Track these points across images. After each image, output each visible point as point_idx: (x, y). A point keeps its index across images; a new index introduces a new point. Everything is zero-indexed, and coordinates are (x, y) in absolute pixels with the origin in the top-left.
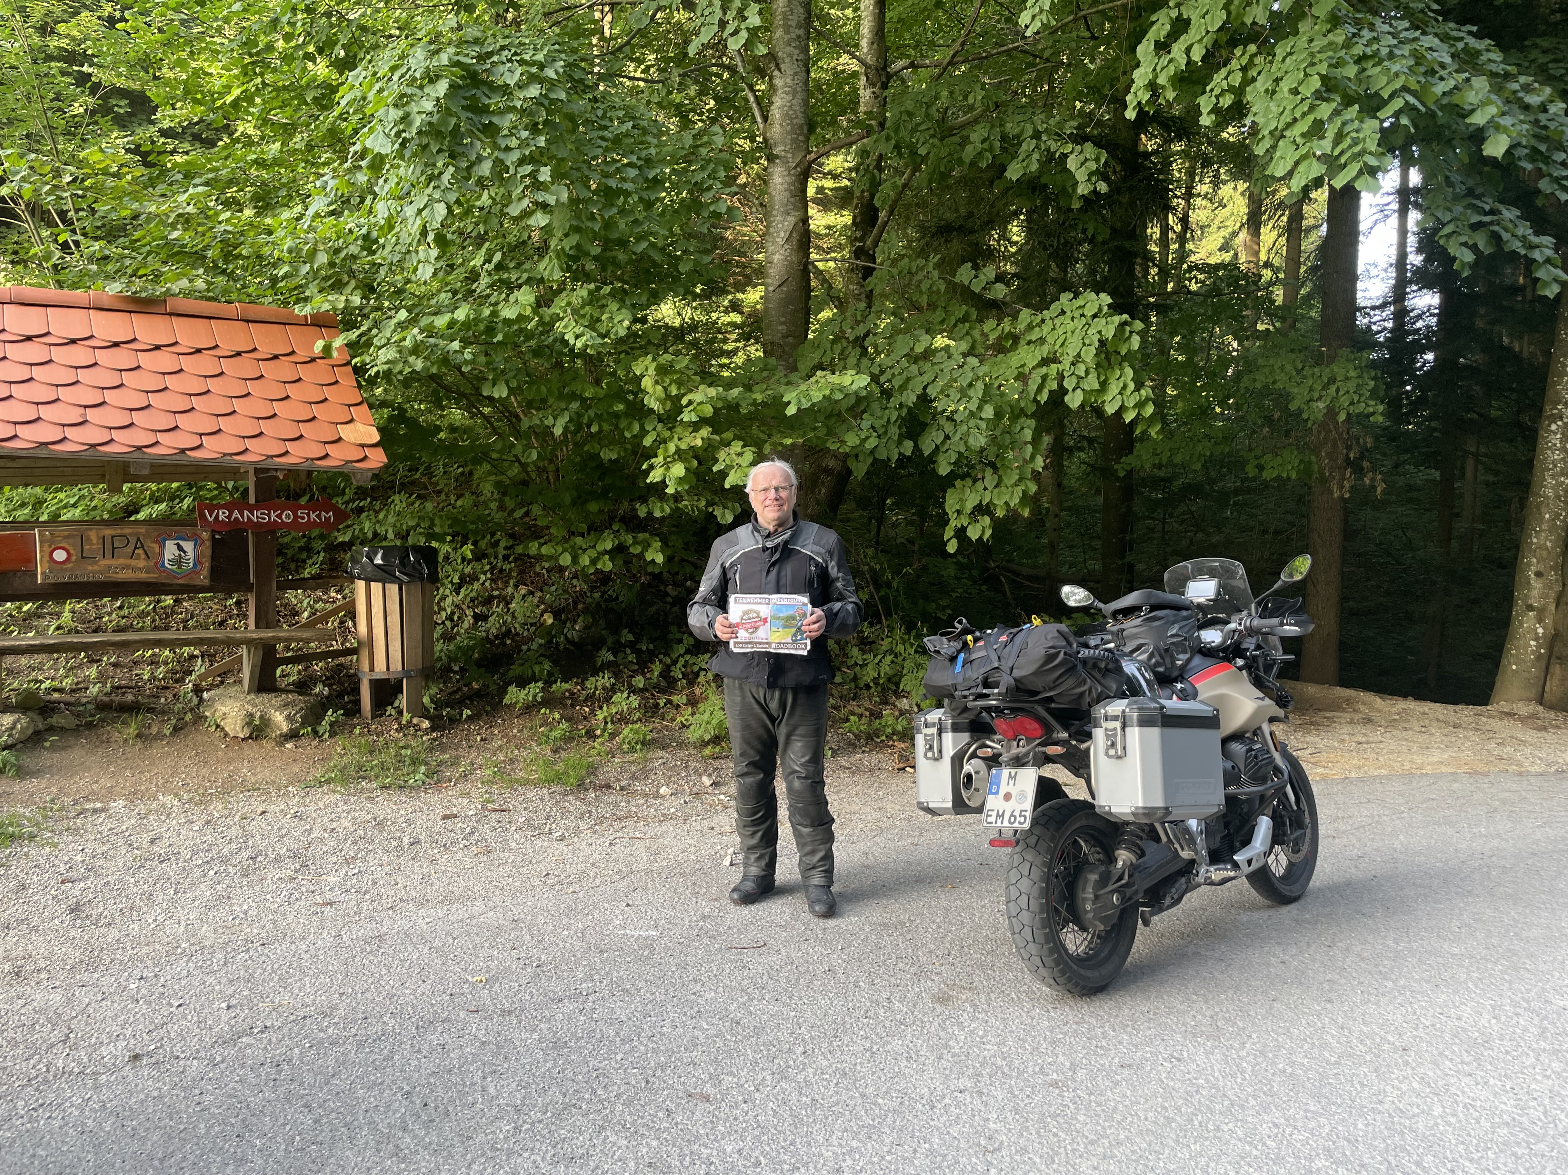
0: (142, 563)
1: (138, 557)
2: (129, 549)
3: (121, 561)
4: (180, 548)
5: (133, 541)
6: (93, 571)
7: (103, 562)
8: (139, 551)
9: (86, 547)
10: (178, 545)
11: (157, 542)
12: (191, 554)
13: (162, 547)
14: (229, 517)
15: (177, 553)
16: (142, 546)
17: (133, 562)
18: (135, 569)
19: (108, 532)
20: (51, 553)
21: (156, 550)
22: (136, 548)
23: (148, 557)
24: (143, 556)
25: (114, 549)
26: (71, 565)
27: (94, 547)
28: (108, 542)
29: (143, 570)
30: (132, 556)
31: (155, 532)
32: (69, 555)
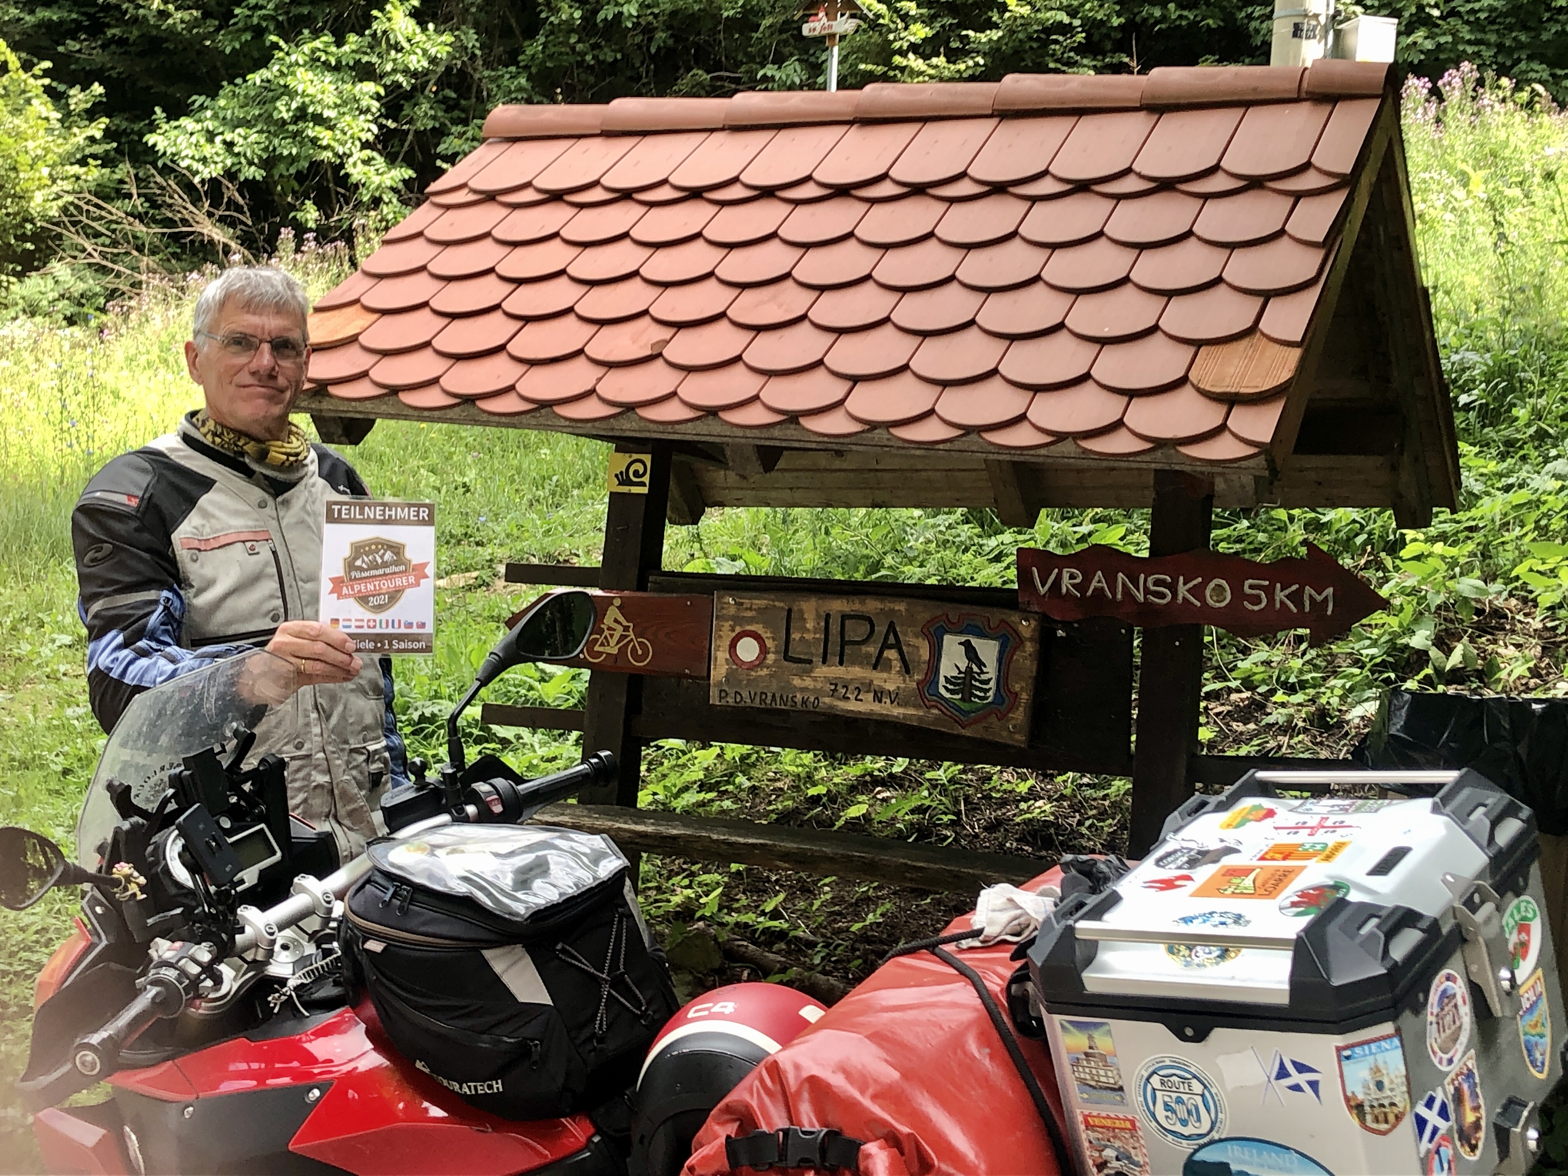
0: (891, 681)
1: (888, 667)
2: (872, 649)
3: (856, 672)
4: (971, 653)
5: (881, 629)
6: (803, 690)
7: (822, 671)
8: (891, 654)
9: (795, 636)
10: (967, 645)
12: (991, 671)
13: (937, 649)
14: (1081, 588)
15: (963, 664)
16: (898, 646)
17: (879, 678)
18: (879, 696)
19: (838, 606)
20: (734, 644)
21: (925, 653)
22: (885, 646)
23: (907, 668)
24: (897, 665)
25: (843, 643)
26: (765, 672)
27: (808, 636)
28: (835, 628)
29: (895, 698)
30: (878, 663)
31: (924, 612)
32: (764, 650)
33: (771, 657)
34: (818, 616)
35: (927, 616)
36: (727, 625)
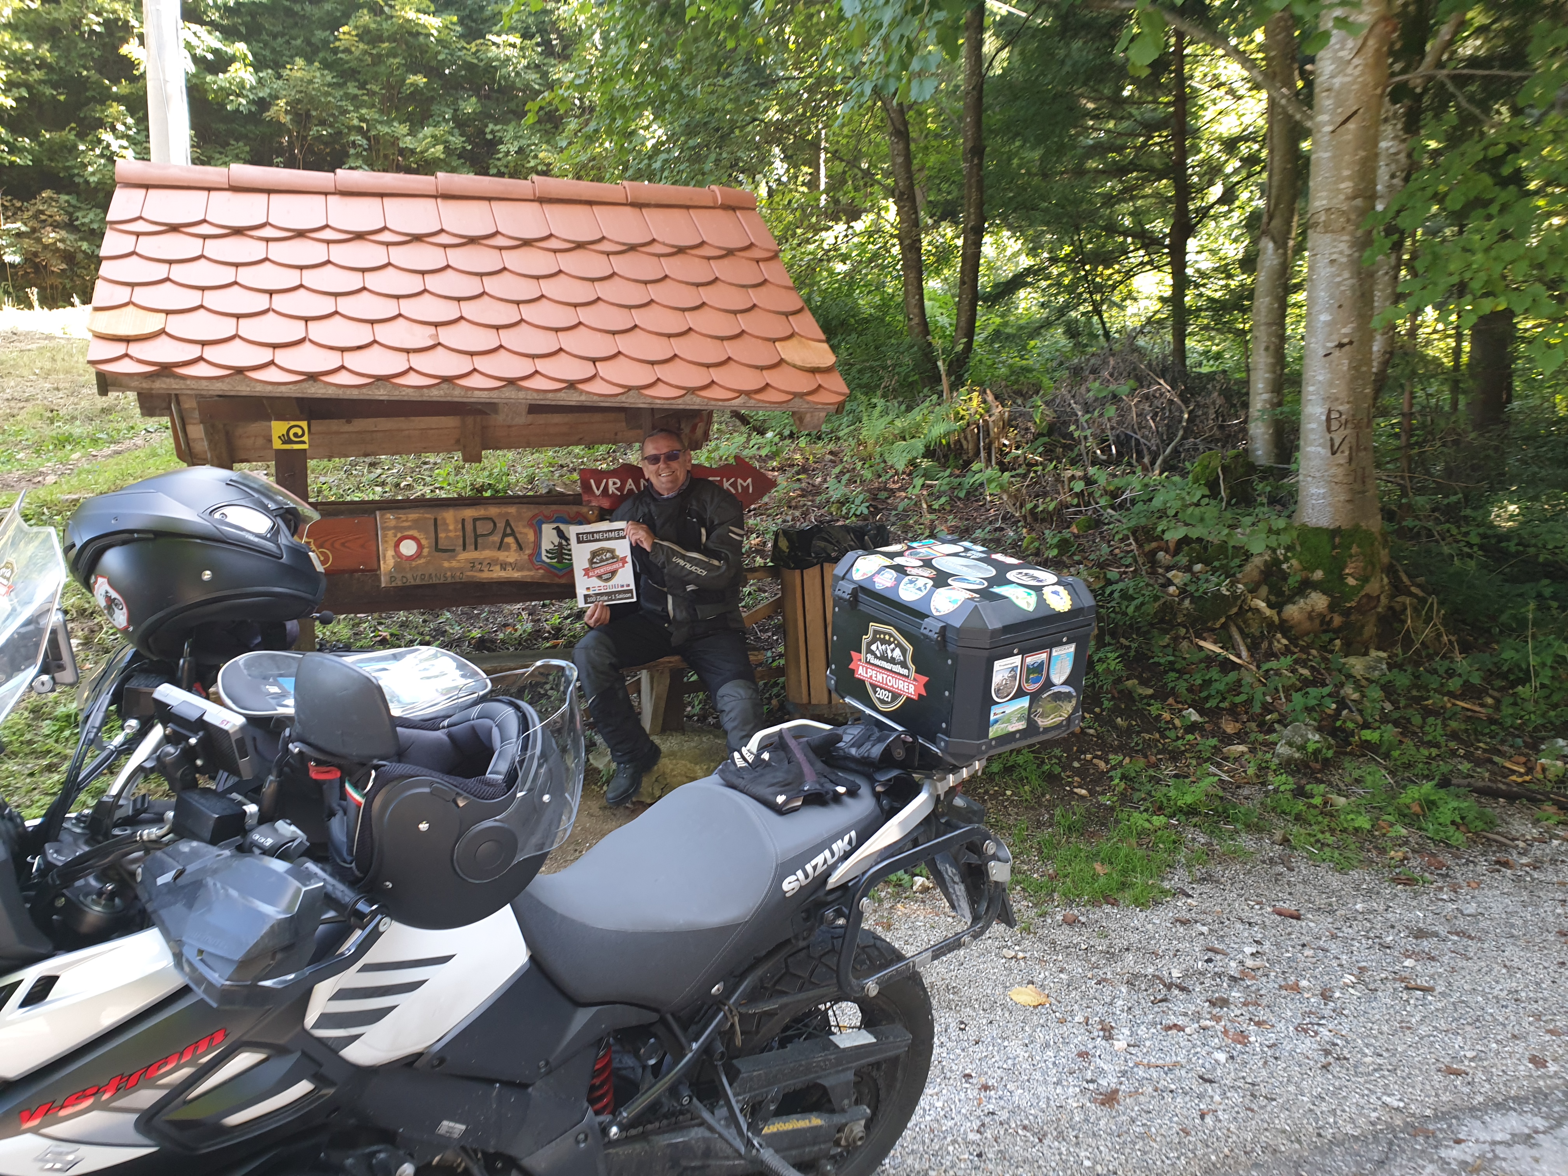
0: (511, 556)
1: (508, 548)
2: (496, 538)
3: (487, 554)
4: (561, 534)
5: (501, 525)
6: (450, 569)
7: (464, 556)
8: (510, 540)
9: (442, 535)
11: (531, 525)
13: (538, 533)
14: (620, 489)
15: (557, 540)
16: (513, 534)
17: (502, 556)
18: (504, 566)
19: (469, 513)
20: (397, 545)
21: (531, 537)
22: (505, 535)
23: (520, 547)
24: (514, 546)
25: (476, 537)
26: (422, 561)
27: (451, 534)
28: (469, 527)
29: (515, 566)
30: (501, 546)
31: (528, 512)
32: (420, 546)
33: (426, 551)
34: (456, 521)
35: (530, 514)
36: (390, 533)
